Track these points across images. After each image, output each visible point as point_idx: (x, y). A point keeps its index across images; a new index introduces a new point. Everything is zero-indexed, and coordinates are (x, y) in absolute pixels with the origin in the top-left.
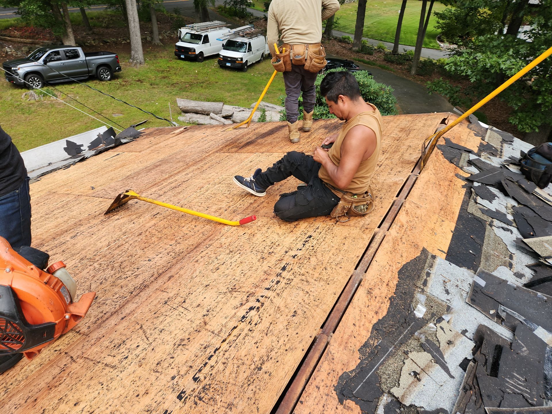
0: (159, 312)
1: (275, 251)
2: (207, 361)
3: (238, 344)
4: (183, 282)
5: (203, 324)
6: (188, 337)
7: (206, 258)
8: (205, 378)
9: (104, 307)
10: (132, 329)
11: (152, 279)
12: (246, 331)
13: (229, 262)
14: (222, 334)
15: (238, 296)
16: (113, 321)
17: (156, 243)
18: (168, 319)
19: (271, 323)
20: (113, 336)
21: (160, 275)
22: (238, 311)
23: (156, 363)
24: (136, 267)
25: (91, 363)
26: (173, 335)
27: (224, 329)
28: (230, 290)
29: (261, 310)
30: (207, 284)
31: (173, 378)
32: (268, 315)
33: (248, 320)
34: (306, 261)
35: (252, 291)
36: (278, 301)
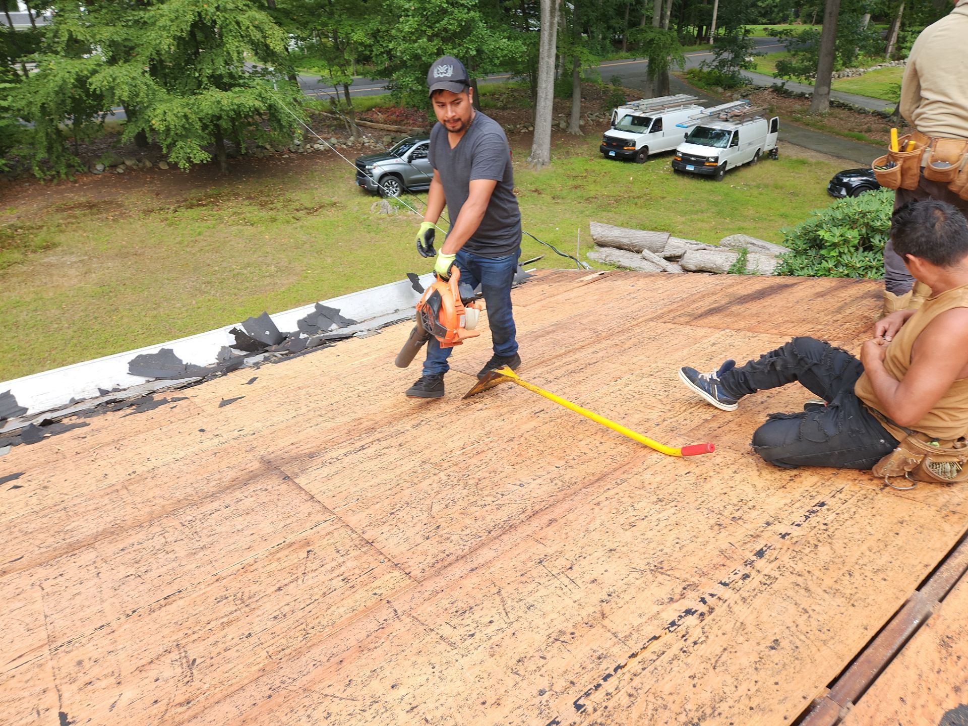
0: (528, 575)
1: (745, 517)
2: (601, 682)
3: (659, 668)
4: (571, 534)
5: (598, 615)
6: (573, 630)
7: (614, 502)
8: (595, 710)
9: (448, 544)
10: (485, 590)
11: (523, 516)
12: (675, 650)
13: (654, 518)
14: (631, 643)
15: (666, 582)
16: (457, 570)
17: (534, 459)
18: (543, 592)
19: (725, 649)
20: (456, 594)
21: (535, 513)
22: (663, 611)
23: (518, 658)
24: (500, 491)
25: (421, 628)
26: (547, 620)
27: (635, 635)
28: (653, 568)
29: (708, 619)
30: (613, 547)
31: (542, 693)
32: (720, 633)
33: (681, 630)
34: (807, 550)
35: (693, 579)
36: (743, 612)
